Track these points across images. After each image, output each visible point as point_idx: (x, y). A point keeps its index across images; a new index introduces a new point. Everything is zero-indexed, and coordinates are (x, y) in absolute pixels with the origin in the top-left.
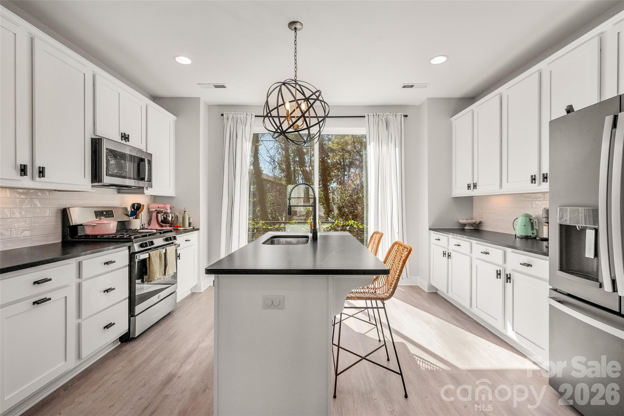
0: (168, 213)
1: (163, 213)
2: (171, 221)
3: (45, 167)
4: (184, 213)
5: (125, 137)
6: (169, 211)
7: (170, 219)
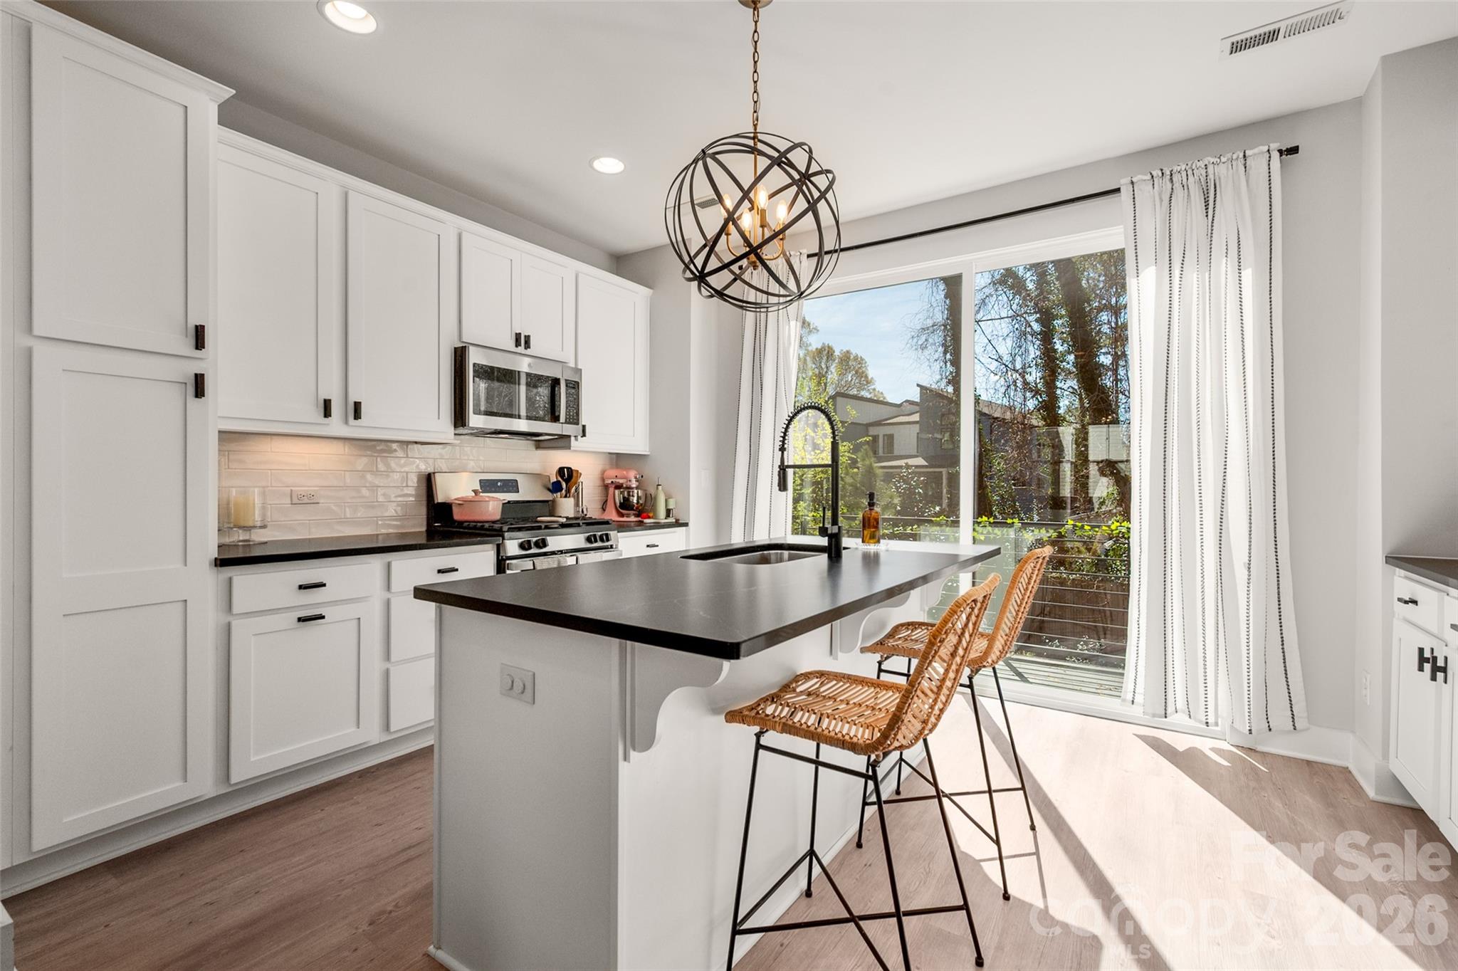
0: (633, 488)
1: (624, 488)
2: (636, 506)
3: (360, 403)
4: (657, 488)
5: (522, 341)
6: (634, 484)
7: (635, 500)
